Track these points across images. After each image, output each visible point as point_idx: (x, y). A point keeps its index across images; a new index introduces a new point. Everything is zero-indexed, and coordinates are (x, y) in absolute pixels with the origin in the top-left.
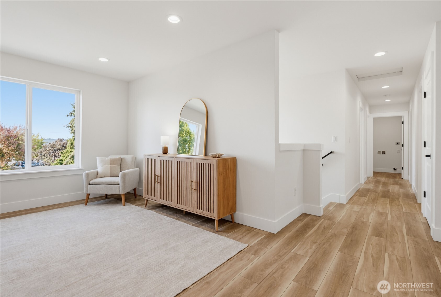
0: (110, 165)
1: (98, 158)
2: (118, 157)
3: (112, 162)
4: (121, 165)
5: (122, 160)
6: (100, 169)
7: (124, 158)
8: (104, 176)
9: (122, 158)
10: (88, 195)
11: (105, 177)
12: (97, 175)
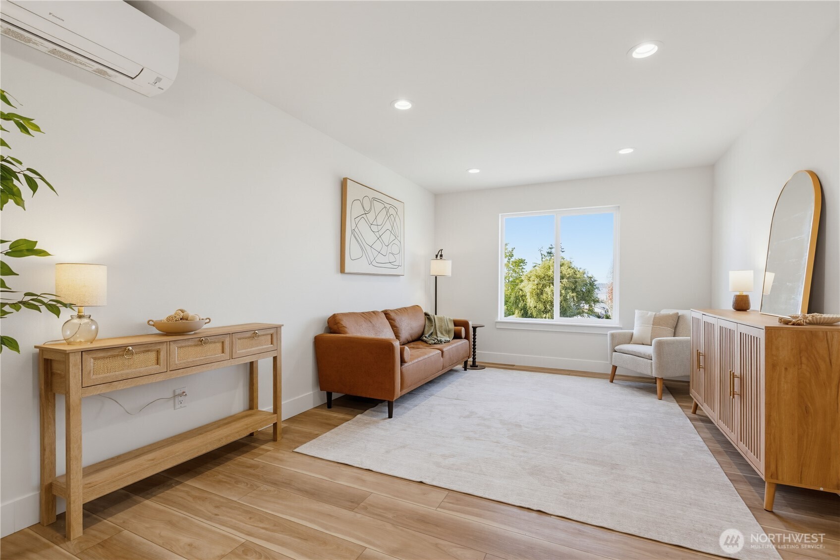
0: (653, 325)
1: (636, 311)
2: (672, 312)
3: (658, 321)
4: (678, 328)
5: (680, 319)
6: (636, 331)
7: (683, 316)
8: (641, 343)
9: (679, 314)
10: (615, 368)
11: (643, 344)
12: (630, 339)
